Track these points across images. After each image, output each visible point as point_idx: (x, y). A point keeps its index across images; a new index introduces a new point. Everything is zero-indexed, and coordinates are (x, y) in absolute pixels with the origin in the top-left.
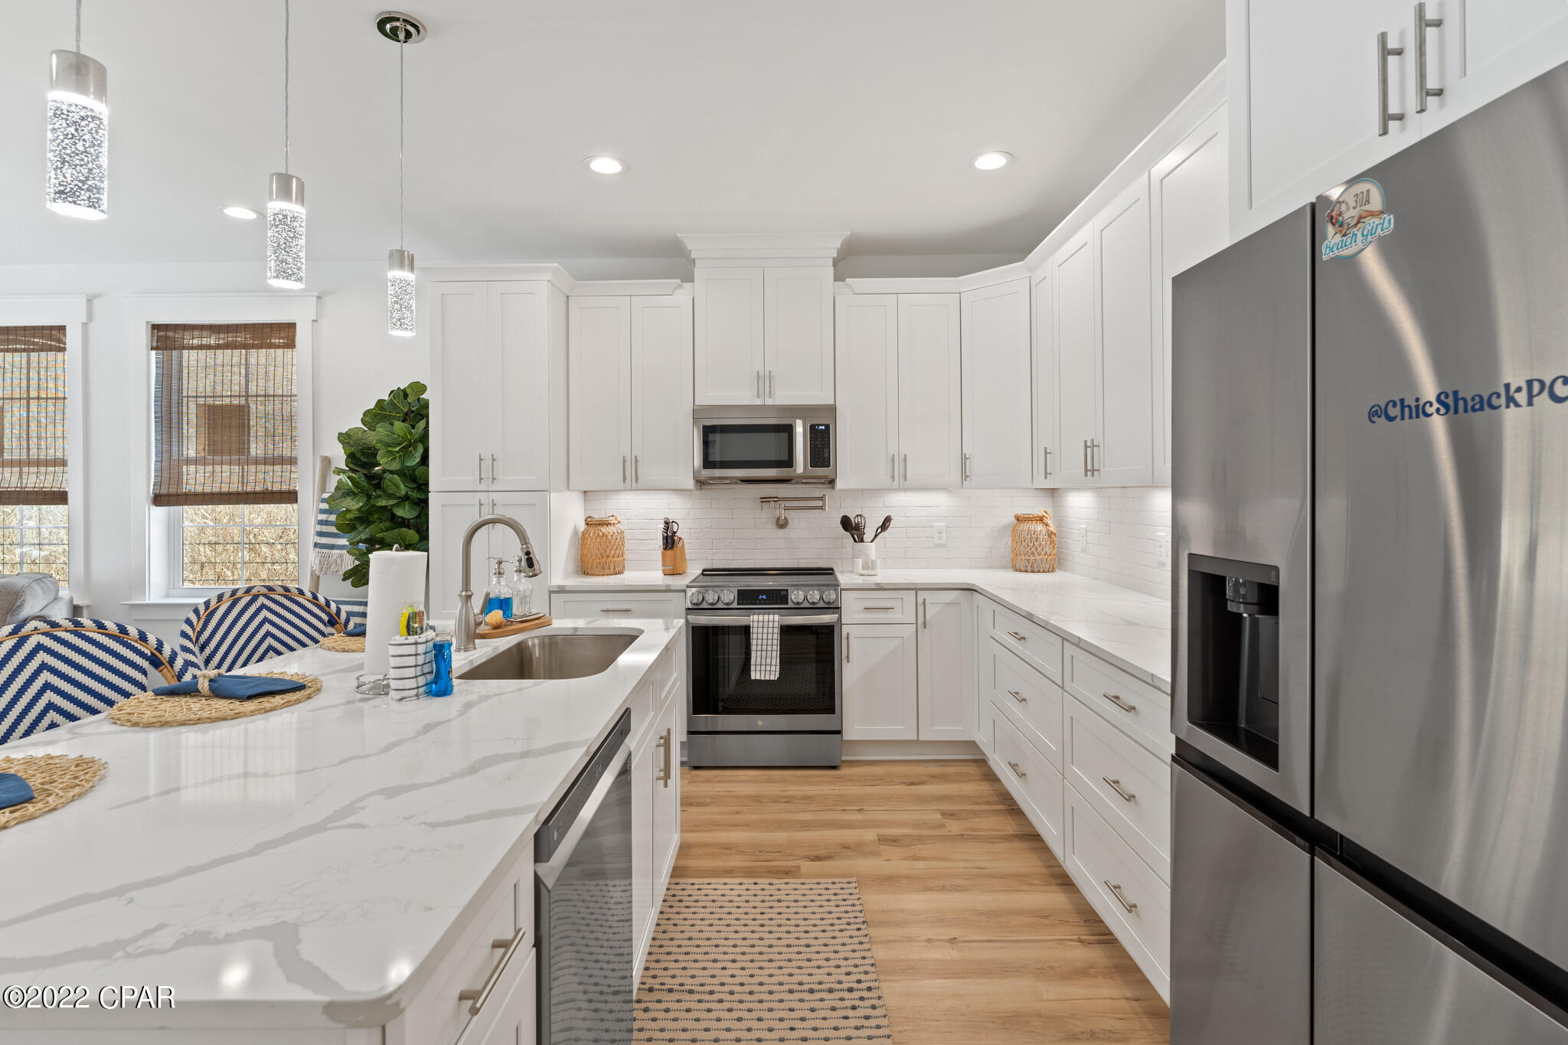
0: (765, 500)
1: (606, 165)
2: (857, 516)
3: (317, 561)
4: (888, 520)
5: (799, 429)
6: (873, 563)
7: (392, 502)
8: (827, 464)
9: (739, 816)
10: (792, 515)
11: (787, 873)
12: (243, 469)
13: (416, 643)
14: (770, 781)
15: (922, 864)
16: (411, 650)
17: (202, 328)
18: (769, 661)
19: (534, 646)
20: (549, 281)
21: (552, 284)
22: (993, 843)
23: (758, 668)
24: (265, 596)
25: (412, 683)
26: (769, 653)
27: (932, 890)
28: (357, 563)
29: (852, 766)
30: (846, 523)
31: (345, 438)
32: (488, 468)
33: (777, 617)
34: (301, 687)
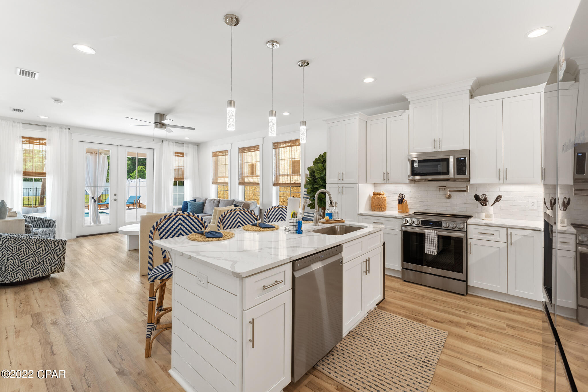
0: (440, 187)
1: (369, 80)
2: (483, 195)
3: (304, 202)
4: (500, 197)
5: (451, 160)
6: (491, 215)
7: (318, 186)
8: (465, 173)
9: (412, 299)
10: (452, 194)
11: (421, 321)
12: (291, 177)
13: (294, 220)
14: (432, 292)
15: (483, 338)
16: (293, 221)
17: (282, 142)
18: (432, 247)
19: (337, 228)
20: (358, 118)
21: (360, 119)
22: (529, 344)
23: (428, 249)
24: (281, 208)
25: (293, 229)
26: (432, 245)
27: (483, 348)
28: (311, 202)
29: (473, 297)
30: (477, 198)
31: (309, 169)
32: (341, 176)
33: (436, 232)
34: (274, 227)
